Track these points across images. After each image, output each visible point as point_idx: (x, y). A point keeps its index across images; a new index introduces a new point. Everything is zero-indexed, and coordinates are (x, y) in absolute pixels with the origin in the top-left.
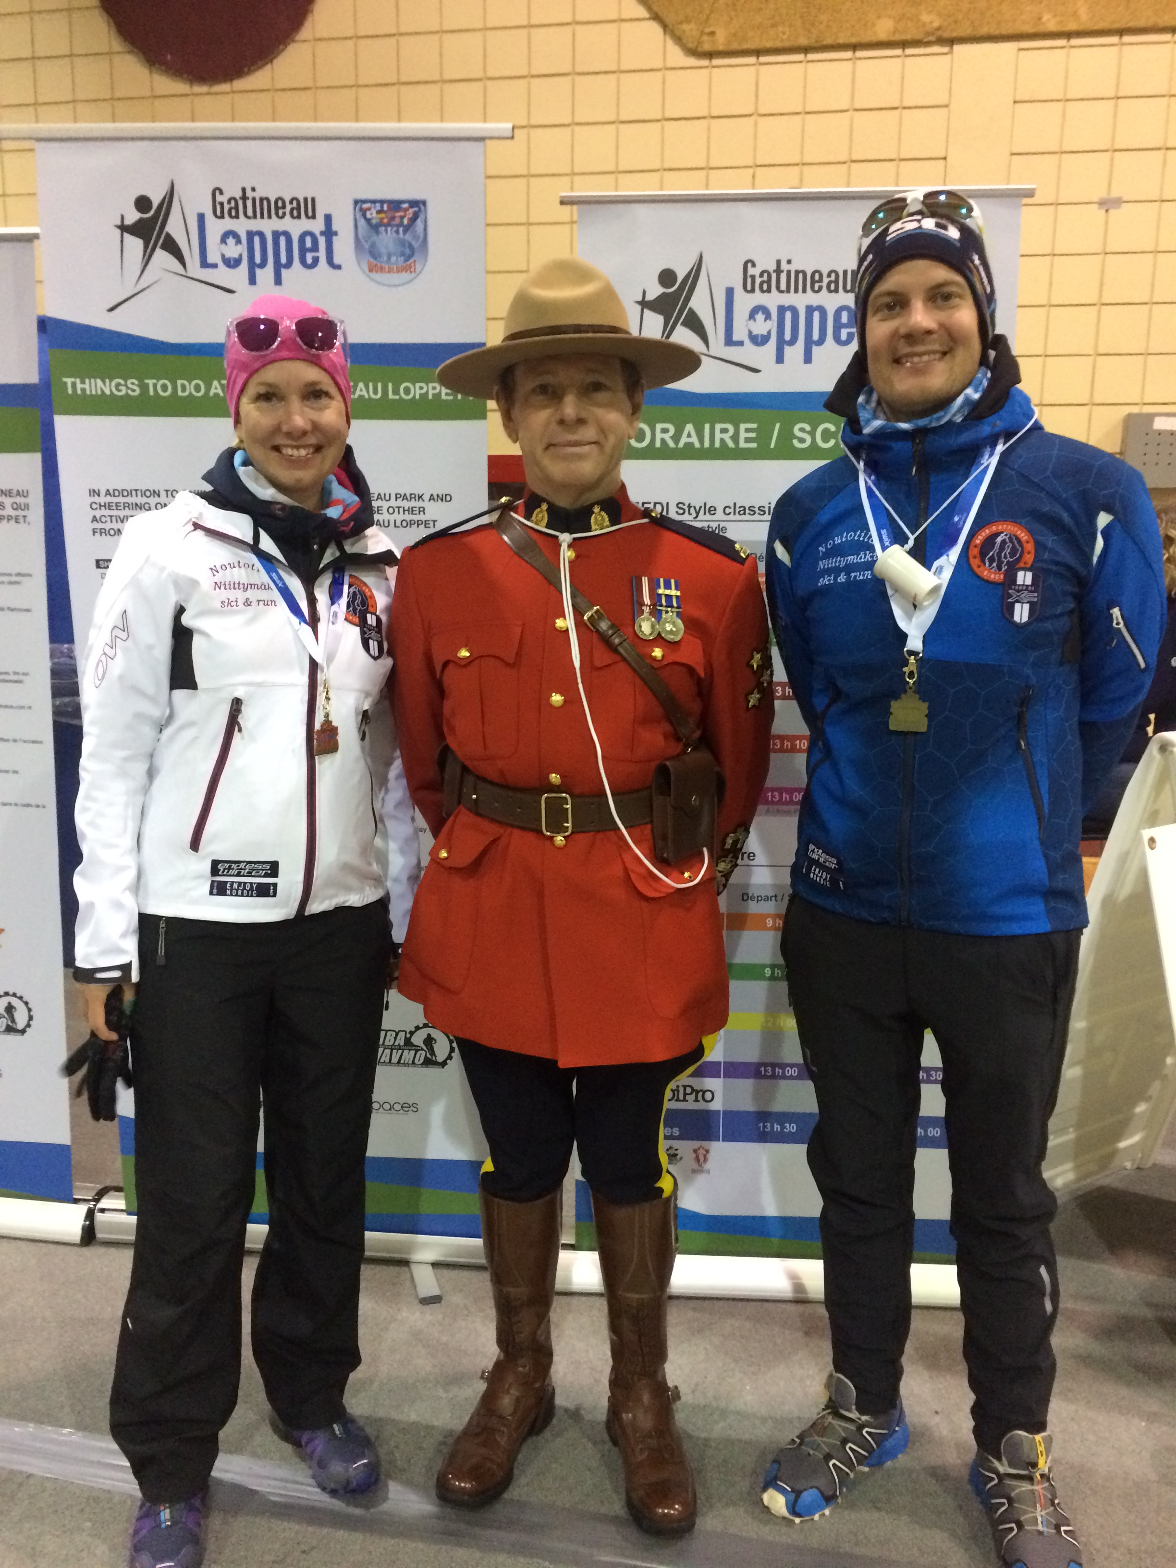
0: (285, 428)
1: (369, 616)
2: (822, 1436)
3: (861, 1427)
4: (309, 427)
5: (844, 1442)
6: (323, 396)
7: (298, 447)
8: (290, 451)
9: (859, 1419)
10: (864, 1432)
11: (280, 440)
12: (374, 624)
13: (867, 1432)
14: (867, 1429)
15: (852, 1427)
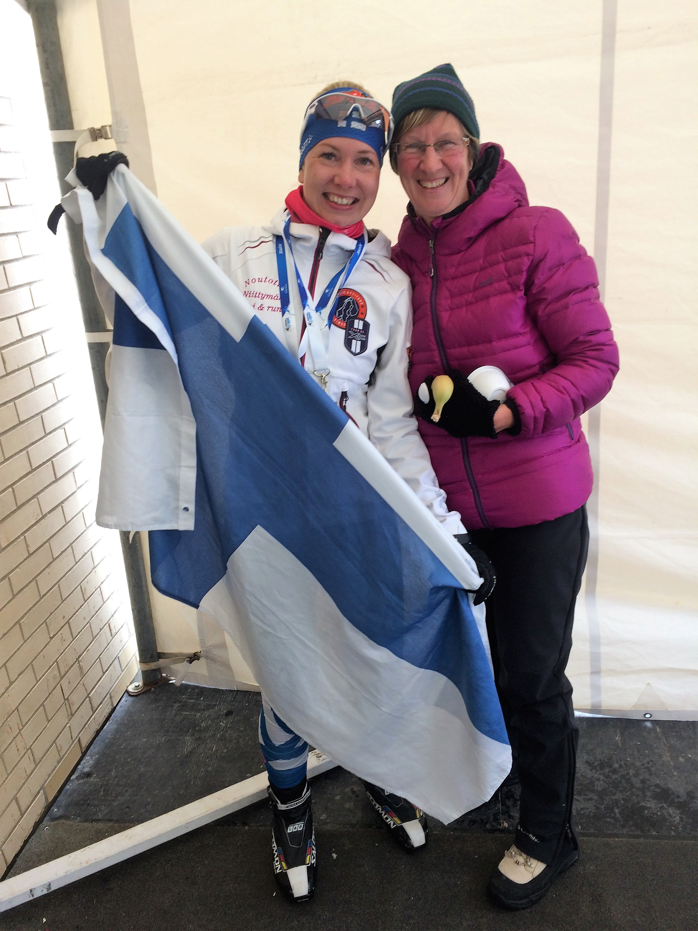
0: (337, 180)
1: (356, 321)
4: (354, 184)
6: (368, 163)
7: (342, 197)
8: (336, 199)
11: (331, 189)
12: (361, 327)
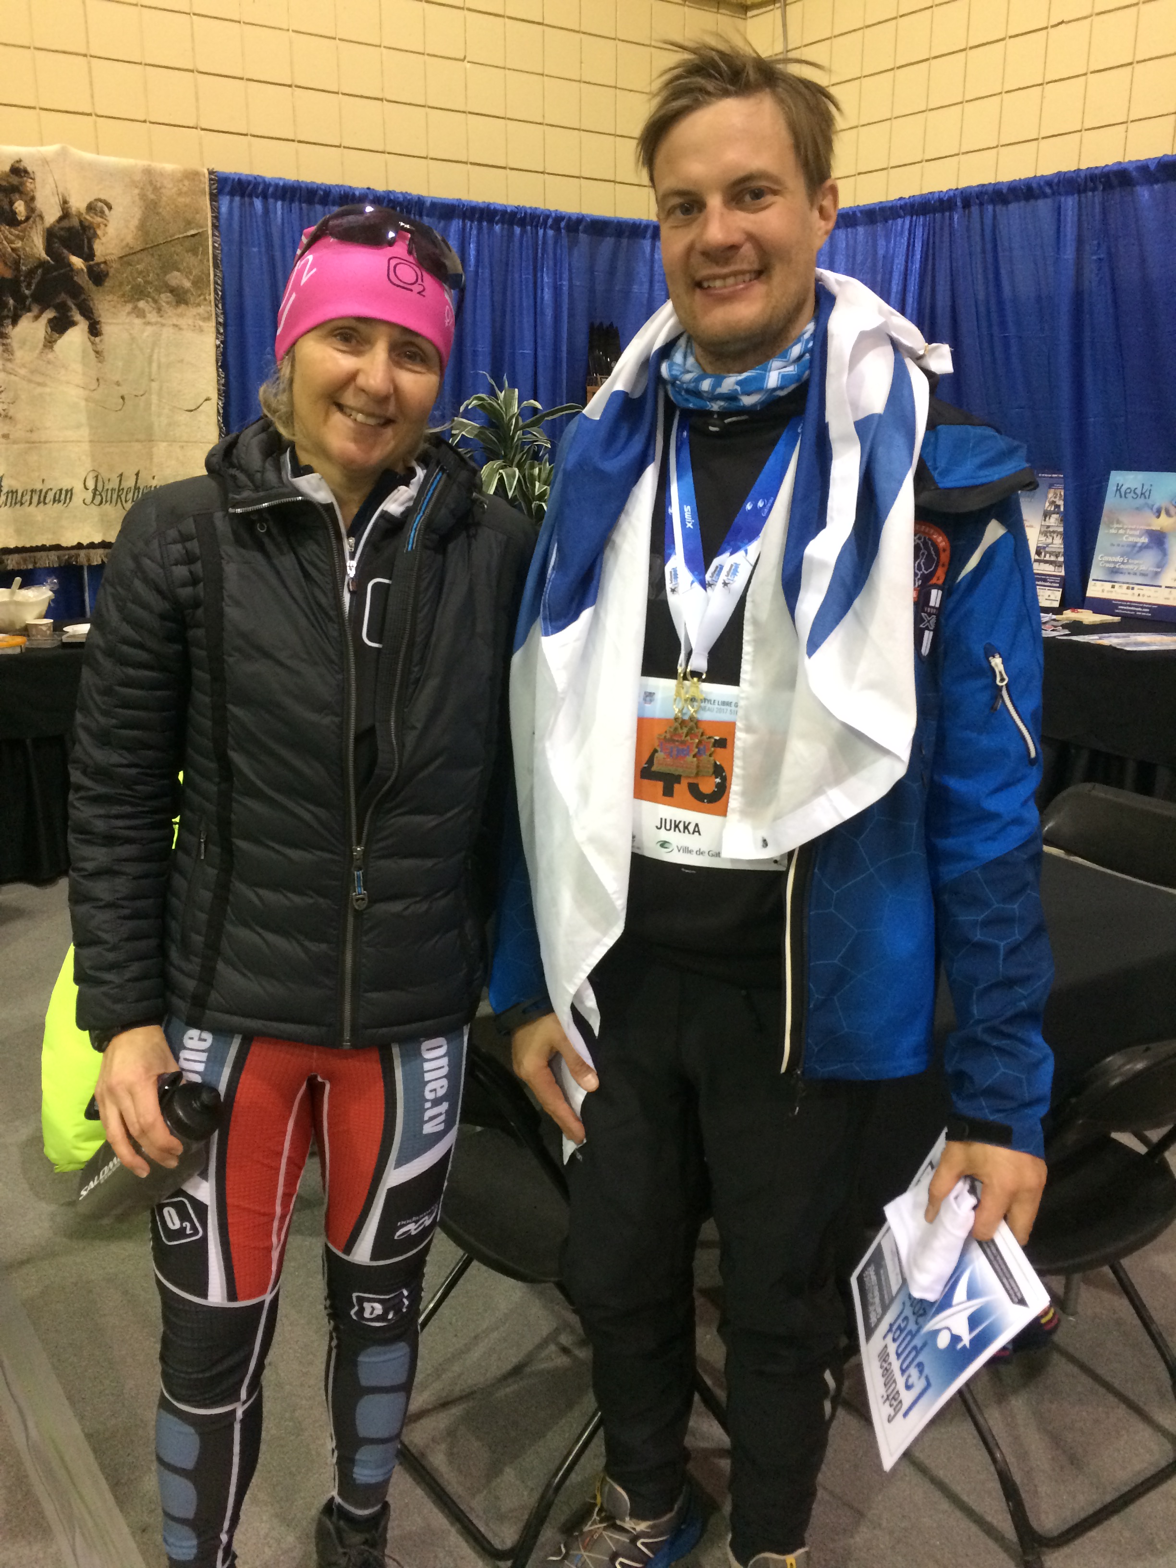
2: (589, 1551)
3: (634, 1539)
5: (614, 1557)
9: (634, 1529)
10: (639, 1544)
13: (643, 1544)
14: (642, 1540)
15: (624, 1539)
